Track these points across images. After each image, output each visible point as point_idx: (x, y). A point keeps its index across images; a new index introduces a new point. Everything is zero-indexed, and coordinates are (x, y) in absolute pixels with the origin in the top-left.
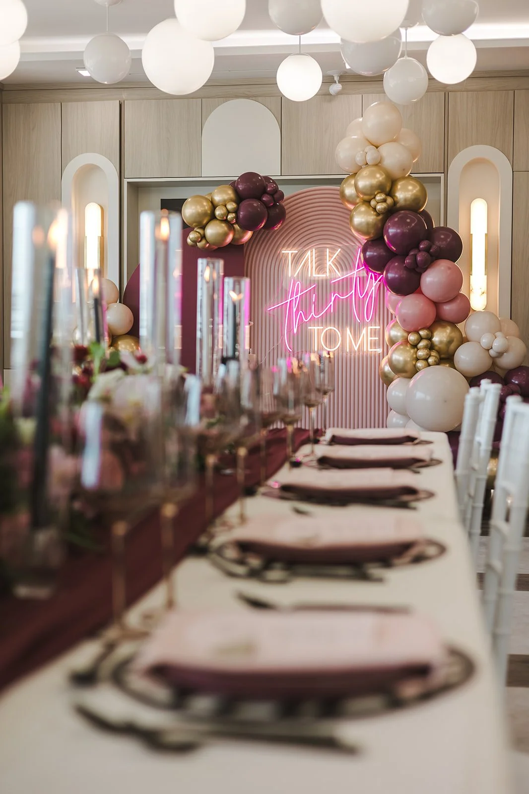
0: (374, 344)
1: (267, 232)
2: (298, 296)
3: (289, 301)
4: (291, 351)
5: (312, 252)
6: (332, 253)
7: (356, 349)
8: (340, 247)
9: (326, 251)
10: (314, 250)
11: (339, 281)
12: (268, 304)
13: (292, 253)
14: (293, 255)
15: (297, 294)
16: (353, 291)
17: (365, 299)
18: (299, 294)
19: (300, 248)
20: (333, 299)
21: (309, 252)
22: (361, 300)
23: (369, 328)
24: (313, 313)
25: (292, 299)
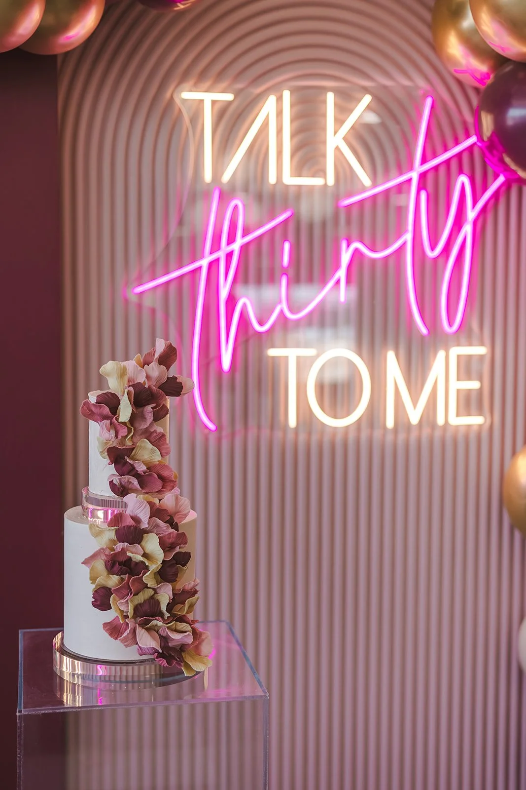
0: (468, 403)
1: (153, 13)
2: (236, 247)
3: (204, 263)
4: (211, 426)
5: (280, 99)
6: (343, 111)
7: (414, 418)
8: (366, 90)
9: (325, 102)
10: (287, 94)
11: (361, 202)
12: (134, 274)
13: (214, 102)
14: (217, 106)
15: (231, 240)
16: (408, 237)
17: (441, 261)
18: (239, 241)
19: (239, 86)
20: (346, 257)
21: (272, 100)
22: (428, 266)
23: (456, 351)
24: (284, 306)
25: (214, 256)
